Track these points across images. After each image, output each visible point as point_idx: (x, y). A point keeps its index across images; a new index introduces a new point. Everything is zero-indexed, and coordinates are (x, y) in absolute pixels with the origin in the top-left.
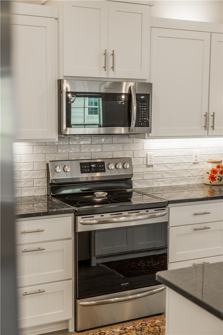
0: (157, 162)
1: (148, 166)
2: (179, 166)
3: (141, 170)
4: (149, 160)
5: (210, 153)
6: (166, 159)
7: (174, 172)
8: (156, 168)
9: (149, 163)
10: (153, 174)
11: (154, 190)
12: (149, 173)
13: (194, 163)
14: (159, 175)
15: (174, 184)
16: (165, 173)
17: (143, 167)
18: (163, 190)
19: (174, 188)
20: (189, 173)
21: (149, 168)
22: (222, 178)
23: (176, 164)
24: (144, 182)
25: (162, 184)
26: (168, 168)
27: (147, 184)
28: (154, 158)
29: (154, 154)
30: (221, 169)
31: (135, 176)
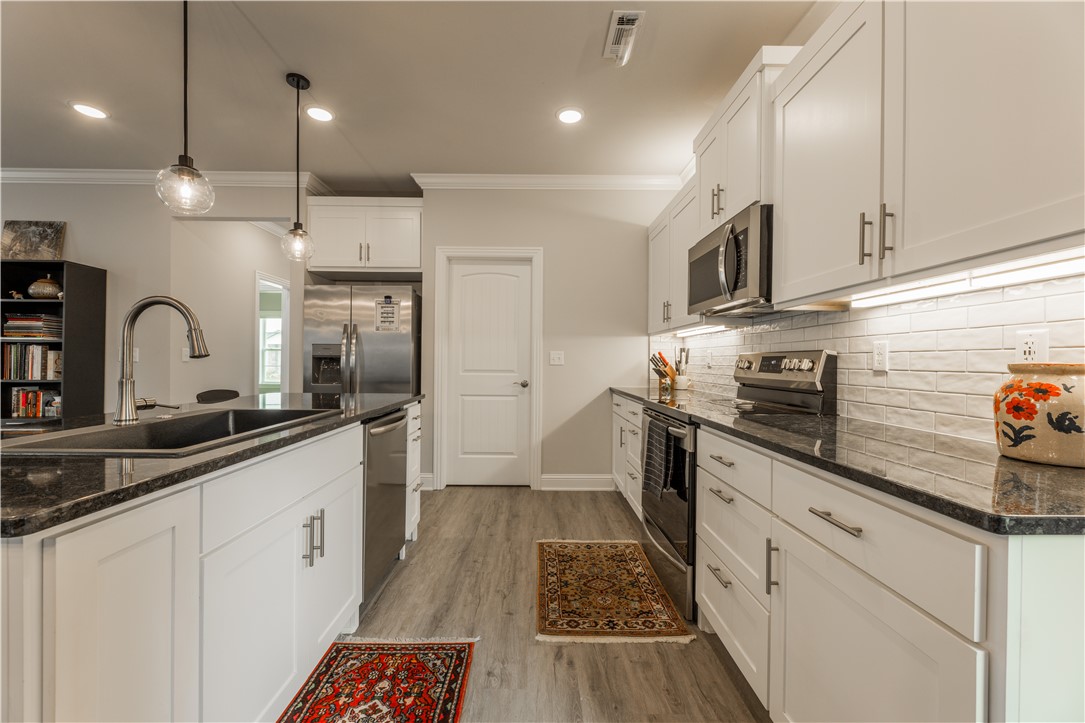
0: (895, 364)
1: (878, 373)
2: (961, 379)
3: (861, 380)
4: (876, 357)
6: (923, 357)
7: (946, 398)
8: (895, 379)
9: (877, 366)
10: (887, 393)
12: (878, 390)
14: (901, 398)
15: (945, 432)
16: (919, 394)
17: (867, 374)
21: (880, 378)
22: (1025, 433)
23: (951, 374)
24: (867, 408)
25: (909, 424)
26: (928, 383)
27: (875, 415)
28: (888, 355)
29: (887, 344)
30: (1016, 394)
31: (851, 392)
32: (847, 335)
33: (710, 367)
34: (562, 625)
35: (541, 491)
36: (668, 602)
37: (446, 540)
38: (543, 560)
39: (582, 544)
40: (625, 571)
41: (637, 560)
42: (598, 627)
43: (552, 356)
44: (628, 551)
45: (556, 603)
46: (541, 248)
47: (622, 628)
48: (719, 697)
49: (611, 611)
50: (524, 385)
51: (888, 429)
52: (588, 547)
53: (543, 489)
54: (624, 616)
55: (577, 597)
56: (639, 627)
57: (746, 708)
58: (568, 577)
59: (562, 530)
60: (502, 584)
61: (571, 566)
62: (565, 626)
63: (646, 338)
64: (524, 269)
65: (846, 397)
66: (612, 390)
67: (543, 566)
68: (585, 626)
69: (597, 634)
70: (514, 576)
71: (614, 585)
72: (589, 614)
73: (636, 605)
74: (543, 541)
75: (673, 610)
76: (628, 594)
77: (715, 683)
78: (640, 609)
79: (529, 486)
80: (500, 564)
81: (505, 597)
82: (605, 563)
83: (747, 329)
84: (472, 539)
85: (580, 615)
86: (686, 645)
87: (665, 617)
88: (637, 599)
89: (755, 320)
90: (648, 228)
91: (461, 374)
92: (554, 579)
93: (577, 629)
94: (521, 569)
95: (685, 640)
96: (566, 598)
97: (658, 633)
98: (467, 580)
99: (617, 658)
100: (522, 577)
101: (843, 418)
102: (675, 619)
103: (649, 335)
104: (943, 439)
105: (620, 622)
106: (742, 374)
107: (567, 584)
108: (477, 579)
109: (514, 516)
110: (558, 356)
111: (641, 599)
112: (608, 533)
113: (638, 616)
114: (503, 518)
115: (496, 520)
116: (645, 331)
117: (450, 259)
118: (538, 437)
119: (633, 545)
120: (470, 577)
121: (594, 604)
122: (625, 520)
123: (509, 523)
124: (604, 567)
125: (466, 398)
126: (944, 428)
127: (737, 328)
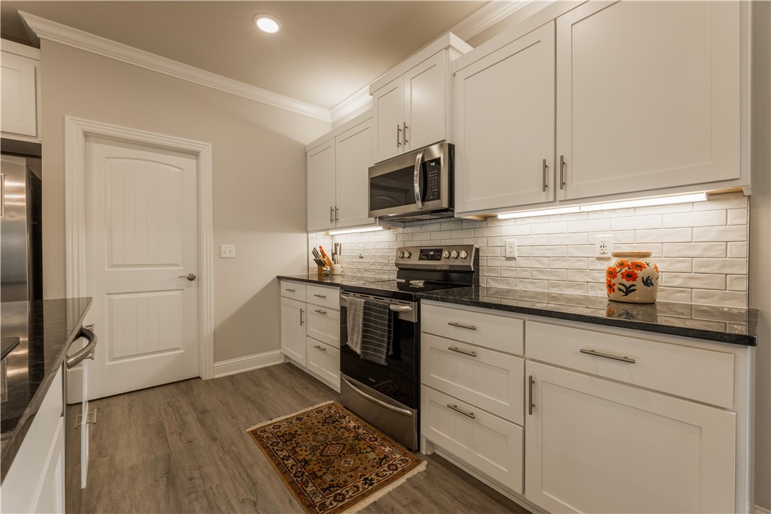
0: (521, 253)
1: (509, 259)
2: (564, 261)
3: (497, 263)
4: (508, 249)
5: (643, 240)
6: (539, 249)
7: (555, 272)
8: (520, 262)
9: (508, 255)
10: (516, 270)
11: (517, 294)
12: (509, 268)
13: (598, 259)
14: (525, 273)
15: (554, 291)
16: (537, 271)
17: (501, 259)
18: (533, 297)
19: (554, 297)
20: (587, 275)
21: (510, 262)
22: (632, 288)
23: (558, 258)
24: (502, 280)
25: (531, 288)
26: (543, 264)
27: (507, 284)
28: (516, 248)
29: (515, 241)
30: (626, 268)
31: (489, 271)
32: (485, 235)
33: (361, 257)
34: (331, 504)
35: (213, 379)
36: (391, 443)
37: (132, 468)
38: (267, 447)
39: (292, 418)
40: (343, 430)
41: (345, 417)
42: (361, 489)
43: (223, 250)
44: (333, 412)
45: (310, 485)
46: (210, 145)
47: (378, 481)
48: (472, 500)
49: (359, 469)
50: (191, 278)
51: (515, 291)
52: (299, 419)
53: (216, 376)
54: (371, 468)
55: (325, 470)
56: (388, 473)
57: (489, 499)
58: (303, 454)
59: (262, 411)
60: (242, 491)
61: (297, 443)
62: (335, 504)
63: (306, 234)
64: (189, 163)
65: (486, 274)
66: (280, 278)
67: (272, 455)
68: (351, 493)
69: (364, 496)
70: (248, 475)
71: (345, 445)
72: (345, 481)
73: (372, 455)
74: (253, 428)
75: (398, 447)
76: (360, 448)
77: (462, 491)
78: (377, 458)
79: (199, 377)
80: (224, 470)
81: (255, 504)
82: (323, 428)
83: (400, 230)
84: (169, 455)
85: (338, 486)
86: (425, 471)
87: (398, 456)
88: (369, 450)
89: (406, 224)
90: (305, 147)
91: (107, 269)
92: (291, 462)
93: (347, 501)
94: (251, 466)
95: (422, 467)
96: (316, 476)
97: (404, 472)
98: (197, 506)
99: (393, 509)
100: (258, 473)
101: (483, 288)
102: (405, 455)
103: (307, 232)
104: (553, 295)
105: (373, 476)
106: (402, 262)
107: (306, 462)
108: (208, 498)
109: (203, 413)
110: (228, 249)
111: (373, 450)
112: (305, 402)
113: (380, 463)
114: (191, 418)
115: (184, 423)
116: (305, 228)
117: (87, 135)
118: (209, 327)
119: (332, 404)
120: (196, 499)
121: (342, 470)
122: (310, 386)
123: (202, 422)
124: (326, 433)
125: (113, 297)
126: (554, 289)
127: (389, 229)
